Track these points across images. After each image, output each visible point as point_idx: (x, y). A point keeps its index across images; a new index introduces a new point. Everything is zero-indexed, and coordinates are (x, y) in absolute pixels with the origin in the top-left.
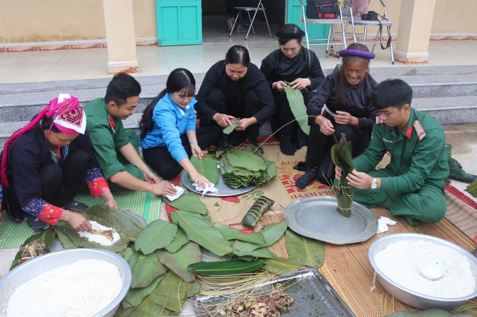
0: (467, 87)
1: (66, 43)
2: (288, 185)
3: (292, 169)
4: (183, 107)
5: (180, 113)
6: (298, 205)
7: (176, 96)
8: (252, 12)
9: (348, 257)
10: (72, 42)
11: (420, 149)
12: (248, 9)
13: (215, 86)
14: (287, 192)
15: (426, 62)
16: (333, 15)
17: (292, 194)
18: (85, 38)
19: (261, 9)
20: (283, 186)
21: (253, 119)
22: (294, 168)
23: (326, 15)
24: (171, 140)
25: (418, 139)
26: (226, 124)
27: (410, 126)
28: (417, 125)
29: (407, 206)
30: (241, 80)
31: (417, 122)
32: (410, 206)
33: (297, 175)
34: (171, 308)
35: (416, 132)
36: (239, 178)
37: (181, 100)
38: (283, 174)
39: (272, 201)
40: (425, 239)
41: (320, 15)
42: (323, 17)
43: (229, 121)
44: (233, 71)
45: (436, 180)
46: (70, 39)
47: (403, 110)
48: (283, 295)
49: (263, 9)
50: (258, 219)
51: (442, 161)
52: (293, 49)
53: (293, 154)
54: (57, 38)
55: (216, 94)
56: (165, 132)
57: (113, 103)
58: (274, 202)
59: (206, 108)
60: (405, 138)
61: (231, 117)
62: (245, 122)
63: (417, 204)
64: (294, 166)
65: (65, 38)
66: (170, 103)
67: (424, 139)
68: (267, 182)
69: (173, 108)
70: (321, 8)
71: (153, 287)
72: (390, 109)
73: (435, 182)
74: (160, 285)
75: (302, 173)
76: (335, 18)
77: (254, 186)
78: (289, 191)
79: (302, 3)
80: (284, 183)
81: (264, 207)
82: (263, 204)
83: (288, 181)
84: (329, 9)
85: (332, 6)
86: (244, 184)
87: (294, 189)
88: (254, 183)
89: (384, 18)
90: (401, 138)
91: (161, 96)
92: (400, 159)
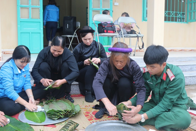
0: (186, 66)
2: (89, 117)
3: (91, 108)
4: (21, 68)
5: (17, 71)
6: (95, 126)
8: (71, 38)
11: (171, 86)
12: (69, 36)
13: (44, 60)
14: (88, 120)
17: (91, 121)
19: (75, 36)
20: (86, 118)
21: (64, 81)
22: (93, 108)
24: (8, 87)
25: (170, 80)
26: (47, 85)
28: (169, 72)
29: (165, 120)
30: (60, 56)
31: (168, 70)
33: (94, 111)
35: (168, 76)
36: (58, 113)
38: (86, 111)
39: (77, 124)
41: (105, 31)
42: (107, 32)
43: (49, 82)
44: (55, 51)
45: (180, 104)
47: (162, 66)
49: (77, 36)
51: (184, 94)
52: (89, 39)
53: (92, 102)
56: (4, 81)
58: (78, 125)
61: (51, 80)
62: (59, 82)
64: (92, 107)
67: (174, 80)
68: (76, 114)
70: (106, 27)
72: (155, 65)
73: (180, 106)
75: (98, 110)
76: (114, 33)
77: (68, 117)
78: (89, 120)
79: (95, 26)
80: (86, 116)
81: (72, 127)
82: (70, 125)
83: (89, 114)
84: (110, 28)
85: (112, 27)
86: (61, 116)
87: (93, 118)
88: (68, 115)
89: (139, 33)
90: (159, 81)
91: (8, 61)
92: (158, 94)
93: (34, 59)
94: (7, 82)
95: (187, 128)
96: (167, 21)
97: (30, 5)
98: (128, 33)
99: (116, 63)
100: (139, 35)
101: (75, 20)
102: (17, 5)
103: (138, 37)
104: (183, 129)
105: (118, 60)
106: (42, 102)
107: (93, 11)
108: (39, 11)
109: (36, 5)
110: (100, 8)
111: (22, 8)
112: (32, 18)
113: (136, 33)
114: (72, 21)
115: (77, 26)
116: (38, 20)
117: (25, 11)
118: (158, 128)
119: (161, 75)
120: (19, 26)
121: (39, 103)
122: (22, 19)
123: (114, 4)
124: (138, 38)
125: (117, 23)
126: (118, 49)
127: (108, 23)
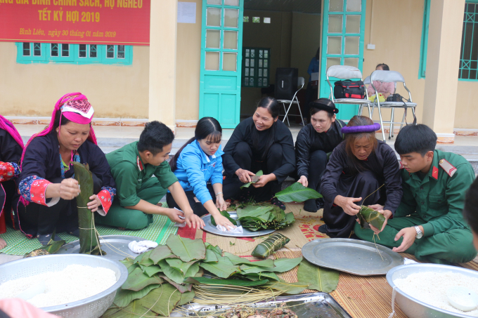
1: (117, 120)
2: (308, 232)
3: (313, 221)
4: (209, 154)
5: (205, 160)
6: (318, 244)
7: (203, 142)
8: (287, 105)
9: (364, 288)
10: (123, 120)
12: (284, 101)
14: (305, 237)
15: (452, 143)
16: (359, 96)
17: (310, 238)
18: (134, 117)
19: (295, 102)
20: (302, 233)
21: (272, 176)
23: (352, 95)
24: (196, 183)
25: (449, 176)
26: (246, 180)
27: (436, 166)
28: (444, 163)
29: (433, 245)
31: (443, 161)
32: (436, 244)
33: (317, 225)
34: (159, 312)
35: (444, 171)
37: (209, 146)
38: (303, 224)
39: (287, 238)
40: (454, 271)
41: (347, 95)
42: (350, 97)
43: (249, 177)
46: (121, 117)
47: (426, 157)
48: (286, 311)
49: (297, 102)
50: (270, 250)
52: (321, 121)
53: (316, 211)
54: (110, 115)
55: (243, 147)
56: (190, 174)
57: (148, 153)
58: (289, 240)
59: (231, 161)
60: (432, 179)
63: (443, 240)
65: (117, 116)
66: (197, 147)
67: (455, 175)
68: (287, 225)
69: (199, 151)
70: (348, 88)
71: (145, 293)
72: (413, 155)
74: (152, 293)
76: (362, 98)
77: (273, 229)
78: (307, 236)
79: (330, 85)
80: (303, 230)
81: (279, 241)
82: (277, 239)
83: (308, 229)
84: (355, 90)
85: (358, 88)
86: (263, 226)
87: (313, 234)
88: (273, 225)
89: (409, 101)
90: (426, 180)
91: (190, 142)
92: (426, 203)
93: (226, 136)
94: (194, 175)
95: (469, 261)
96: (468, 79)
97: (222, 49)
98: (388, 100)
99: (357, 150)
100: (407, 104)
101: (296, 74)
102: (201, 49)
103: (405, 107)
104: (462, 261)
105: (360, 145)
106: (235, 205)
107: (328, 59)
108: (236, 58)
109: (232, 48)
110: (340, 53)
111: (208, 53)
112: (224, 70)
113: (403, 99)
114: (290, 75)
115: (299, 85)
116: (234, 73)
117: (214, 57)
118: (418, 257)
119: (429, 171)
120: (202, 82)
121: (230, 206)
122: (209, 72)
123: (366, 46)
124: (406, 109)
125: (368, 82)
126: (359, 127)
127: (352, 80)
